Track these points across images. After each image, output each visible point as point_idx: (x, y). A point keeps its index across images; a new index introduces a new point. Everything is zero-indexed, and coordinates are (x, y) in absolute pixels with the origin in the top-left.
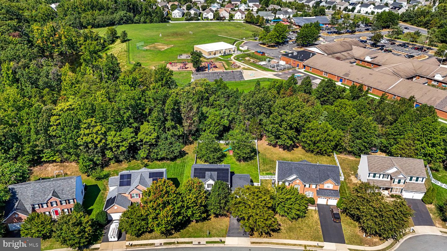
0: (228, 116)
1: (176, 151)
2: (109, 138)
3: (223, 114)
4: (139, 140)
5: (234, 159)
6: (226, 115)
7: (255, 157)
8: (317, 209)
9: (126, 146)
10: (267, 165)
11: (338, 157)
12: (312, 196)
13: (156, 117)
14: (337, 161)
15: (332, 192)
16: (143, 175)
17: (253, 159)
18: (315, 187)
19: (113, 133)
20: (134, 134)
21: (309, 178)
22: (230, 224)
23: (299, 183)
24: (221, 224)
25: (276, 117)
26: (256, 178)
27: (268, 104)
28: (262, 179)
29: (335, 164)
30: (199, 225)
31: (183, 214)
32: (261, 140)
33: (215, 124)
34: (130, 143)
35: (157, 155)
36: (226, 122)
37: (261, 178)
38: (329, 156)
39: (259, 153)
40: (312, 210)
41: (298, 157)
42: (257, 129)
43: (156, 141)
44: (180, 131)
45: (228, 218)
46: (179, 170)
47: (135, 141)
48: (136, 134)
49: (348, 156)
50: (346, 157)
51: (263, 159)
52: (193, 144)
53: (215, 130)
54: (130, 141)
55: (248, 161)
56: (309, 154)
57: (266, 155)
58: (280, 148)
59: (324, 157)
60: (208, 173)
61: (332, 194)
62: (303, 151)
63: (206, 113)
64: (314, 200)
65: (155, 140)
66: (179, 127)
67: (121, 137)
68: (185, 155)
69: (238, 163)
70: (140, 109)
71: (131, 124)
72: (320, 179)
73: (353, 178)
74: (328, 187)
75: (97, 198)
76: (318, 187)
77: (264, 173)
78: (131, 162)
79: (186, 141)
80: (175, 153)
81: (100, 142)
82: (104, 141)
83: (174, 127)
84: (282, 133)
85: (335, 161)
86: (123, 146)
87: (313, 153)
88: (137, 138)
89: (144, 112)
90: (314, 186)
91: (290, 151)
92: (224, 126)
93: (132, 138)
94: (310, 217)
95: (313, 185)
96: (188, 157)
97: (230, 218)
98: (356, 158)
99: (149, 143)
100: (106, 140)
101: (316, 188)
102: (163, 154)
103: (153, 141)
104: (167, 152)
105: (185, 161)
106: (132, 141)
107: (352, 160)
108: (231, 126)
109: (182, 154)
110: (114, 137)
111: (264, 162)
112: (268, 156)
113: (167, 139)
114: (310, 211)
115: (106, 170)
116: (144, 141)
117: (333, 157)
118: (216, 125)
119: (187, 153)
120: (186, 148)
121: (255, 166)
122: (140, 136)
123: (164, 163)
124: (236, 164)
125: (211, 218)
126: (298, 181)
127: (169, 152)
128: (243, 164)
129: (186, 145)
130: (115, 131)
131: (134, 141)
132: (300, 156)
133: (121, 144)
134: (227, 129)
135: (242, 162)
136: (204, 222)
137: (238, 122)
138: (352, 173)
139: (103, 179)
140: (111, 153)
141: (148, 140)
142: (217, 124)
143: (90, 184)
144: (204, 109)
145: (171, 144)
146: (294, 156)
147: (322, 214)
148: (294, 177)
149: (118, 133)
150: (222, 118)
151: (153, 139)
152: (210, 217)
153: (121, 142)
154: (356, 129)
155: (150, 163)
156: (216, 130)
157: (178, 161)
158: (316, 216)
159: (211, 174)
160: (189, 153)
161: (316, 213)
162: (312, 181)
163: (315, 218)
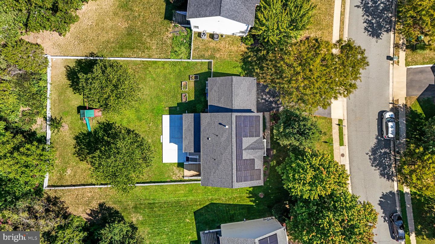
10: (143, 43)
32: (38, 45)
46: (166, 212)
51: (121, 48)
105: (131, 206)
109: (104, 214)
111: (132, 48)
120: (80, 212)
157: (134, 219)
159: (247, 148)
160: (102, 201)
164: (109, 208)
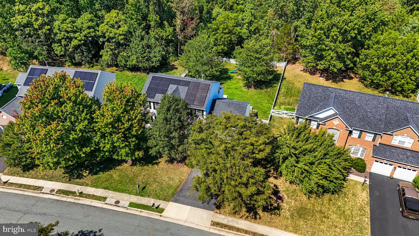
1: (154, 59)
4: (100, 34)
5: (241, 84)
7: (275, 85)
8: (368, 182)
9: (79, 38)
10: (290, 97)
12: (362, 155)
15: (409, 154)
17: (271, 86)
18: (371, 139)
21: (362, 119)
22: (187, 179)
23: (338, 124)
24: (172, 176)
26: (265, 112)
28: (275, 115)
32: (294, 64)
34: (86, 36)
36: (243, 32)
37: (273, 114)
39: (284, 79)
40: (356, 182)
43: (125, 39)
45: (189, 168)
54: (86, 32)
55: (261, 89)
56: (370, 91)
57: (293, 84)
58: (321, 76)
60: (172, 87)
61: (407, 158)
62: (361, 85)
64: (365, 164)
65: (123, 37)
66: (166, 26)
68: (172, 70)
69: (245, 89)
72: (386, 125)
74: (400, 143)
76: (379, 141)
77: (283, 107)
79: (180, 52)
80: (153, 63)
82: (48, 27)
84: (327, 48)
86: (76, 38)
87: (377, 89)
88: (98, 31)
90: (369, 137)
91: (337, 83)
93: (89, 28)
94: (350, 195)
95: (368, 134)
99: (114, 40)
101: (374, 140)
106: (89, 33)
111: (287, 92)
112: (297, 85)
114: (352, 183)
116: (107, 36)
119: (177, 68)
121: (271, 96)
122: (103, 28)
125: (159, 162)
126: (336, 122)
128: (253, 91)
131: (93, 34)
133: (73, 35)
135: (252, 89)
136: (145, 167)
140: (60, 47)
141: (111, 35)
145: (148, 48)
147: (377, 194)
148: (331, 112)
151: (120, 35)
152: (160, 160)
153: (73, 32)
155: (117, 72)
156: (225, 38)
158: (364, 196)
160: (179, 69)
161: (364, 190)
162: (367, 127)
163: (361, 200)
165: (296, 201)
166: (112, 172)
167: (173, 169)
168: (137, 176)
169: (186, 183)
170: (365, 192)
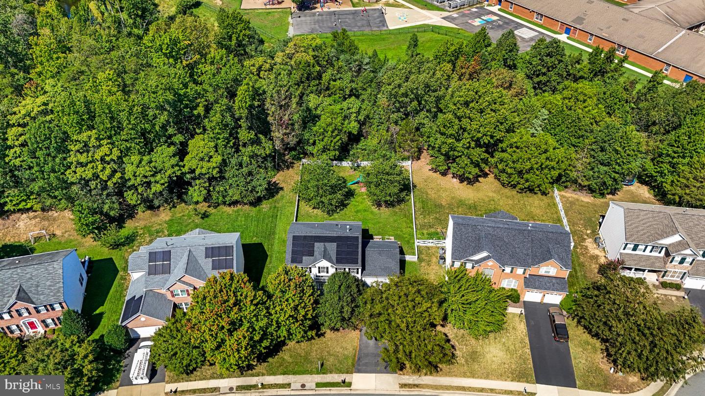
0: (358, 113)
1: (259, 189)
2: (129, 169)
3: (349, 109)
4: (187, 171)
5: (368, 203)
6: (353, 110)
7: (408, 197)
8: (523, 312)
9: (162, 181)
10: (428, 214)
11: (562, 197)
12: (514, 286)
13: (218, 123)
14: (560, 206)
15: (554, 281)
16: (194, 253)
17: (404, 200)
18: (522, 273)
19: (135, 158)
20: (177, 158)
21: (512, 256)
22: (360, 345)
23: (492, 265)
24: (344, 345)
25: (449, 123)
26: (408, 242)
27: (436, 94)
28: (421, 245)
29: (556, 213)
30: (303, 347)
31: (272, 336)
32: (419, 159)
33: (332, 132)
34: (170, 177)
35: (224, 197)
36: (353, 126)
37: (418, 244)
38: (544, 194)
39: (415, 186)
40: (514, 315)
41: (488, 197)
42: (412, 141)
43: (220, 172)
44: (267, 147)
45: (357, 332)
46: (267, 225)
47: (180, 172)
48: (182, 160)
49: (579, 193)
50: (576, 196)
51: (423, 202)
52: (292, 167)
53: (332, 144)
54: (169, 172)
55: (393, 206)
56: (507, 191)
57: (427, 194)
58: (454, 177)
59: (535, 196)
60: (318, 247)
61: (553, 285)
62: (497, 183)
63: (316, 109)
64: (519, 295)
65: (217, 169)
66: (263, 141)
67: (151, 165)
68: (277, 193)
69: (375, 209)
70: (186, 106)
71: (170, 137)
72: (533, 258)
73: (589, 243)
74: (546, 272)
75: (110, 288)
76: (528, 272)
77: (425, 232)
78: (176, 207)
79: (278, 163)
80: (258, 192)
81: (110, 177)
82: (118, 175)
83: (256, 142)
84: (460, 154)
85: (555, 205)
86: (156, 182)
87: (515, 189)
88: (184, 167)
89: (195, 112)
90: (520, 271)
91: (472, 185)
92: (350, 133)
93: (173, 166)
94: (511, 329)
95: (519, 269)
96: (282, 196)
97: (361, 331)
98: (595, 197)
99: (207, 176)
100: (123, 173)
101: (524, 273)
102: (234, 194)
103: (215, 172)
104: (242, 192)
105: (277, 205)
106: (174, 173)
107: (588, 203)
108: (364, 131)
109: (273, 190)
110: (138, 166)
111: (423, 208)
112: (432, 194)
113: (241, 165)
114: (510, 316)
115: (130, 226)
116: (197, 172)
117: (552, 197)
118: (334, 134)
119: (282, 189)
120: (279, 178)
121: (408, 216)
122: (190, 162)
123: (238, 211)
124: (372, 212)
125: (325, 333)
126: (490, 263)
127: (247, 190)
128: (385, 211)
129: (278, 170)
130: (140, 153)
131: (178, 173)
132: (491, 194)
133: (152, 179)
134: (355, 138)
135: (383, 208)
136: (313, 341)
137: (376, 124)
138: (589, 232)
139: (124, 246)
140: (135, 195)
141: (204, 171)
142: (336, 132)
143: (99, 258)
144: (313, 100)
145: (249, 176)
146: (480, 195)
147: (532, 323)
148: (484, 254)
149: (146, 158)
150: (346, 117)
151: (214, 168)
152: (323, 330)
153: (153, 175)
154: (601, 147)
155: (212, 210)
156: (335, 142)
157: (265, 206)
158: (522, 328)
159: (325, 248)
160: (285, 189)
161: (521, 321)
162: (517, 263)
163: (520, 332)
164: (278, 192)
165: (467, 346)
166: (281, 354)
167: (342, 337)
168: (310, 353)
169: (360, 349)
170: (522, 323)
